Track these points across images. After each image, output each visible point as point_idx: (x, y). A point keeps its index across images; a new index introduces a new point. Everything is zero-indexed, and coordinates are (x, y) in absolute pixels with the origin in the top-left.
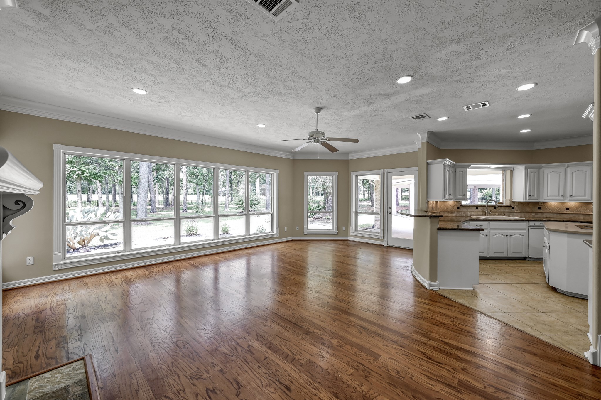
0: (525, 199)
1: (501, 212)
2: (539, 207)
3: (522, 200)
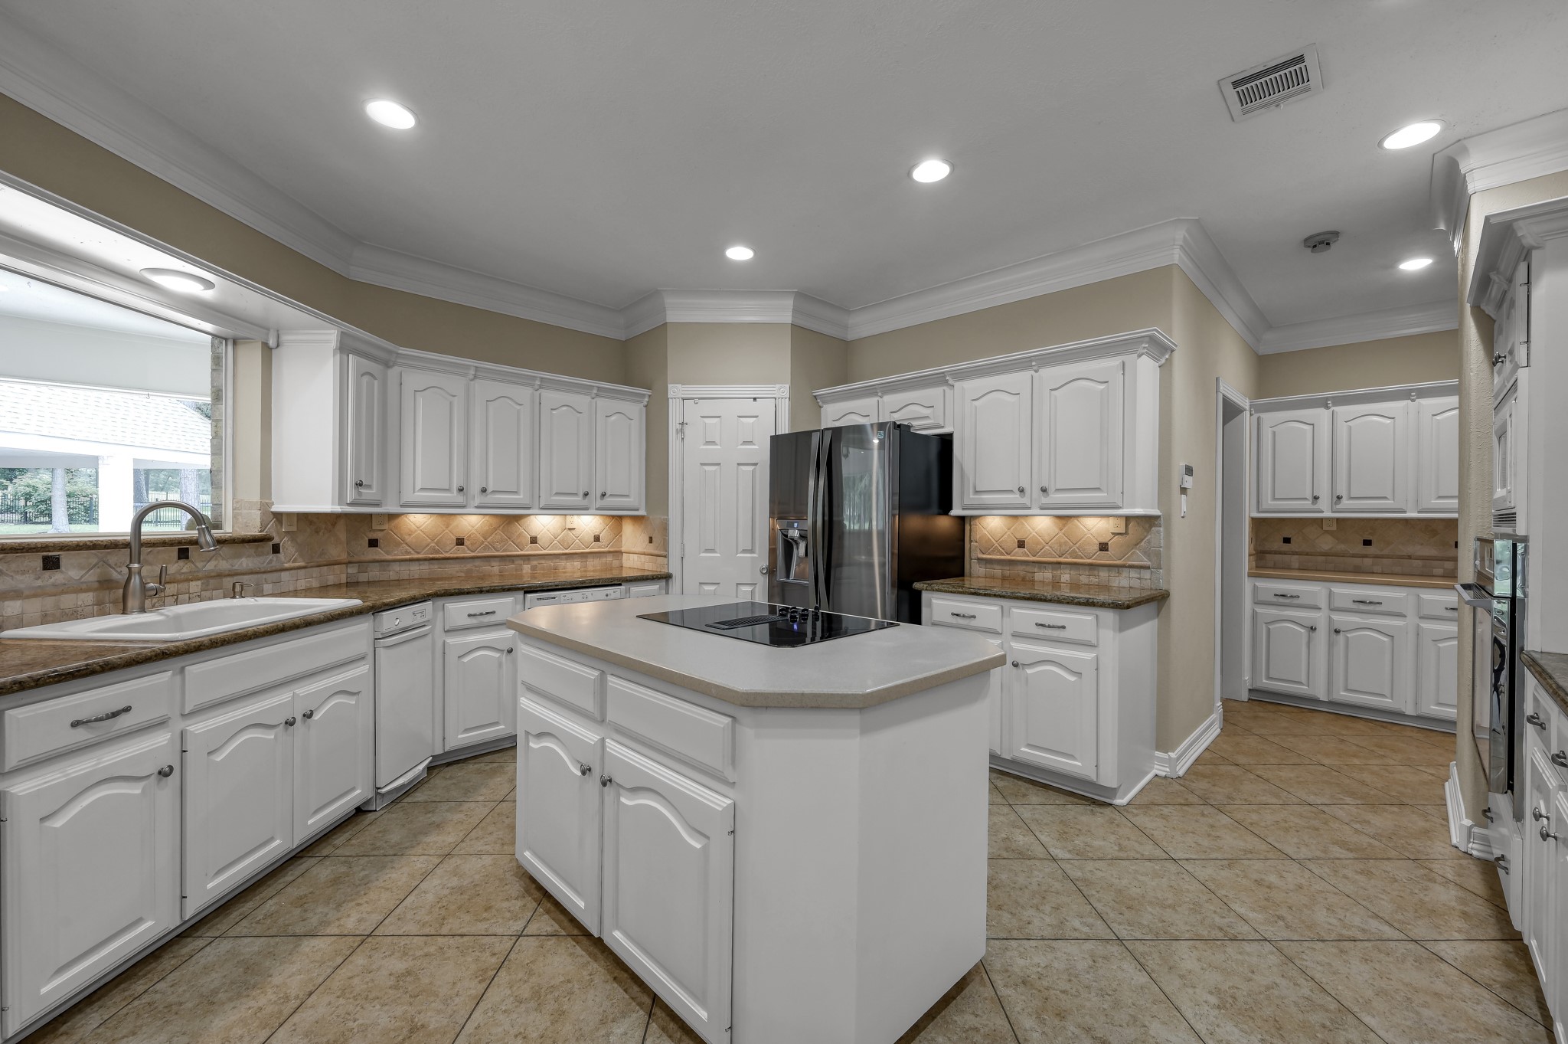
0: (341, 500)
1: (220, 575)
2: (374, 536)
3: (324, 503)
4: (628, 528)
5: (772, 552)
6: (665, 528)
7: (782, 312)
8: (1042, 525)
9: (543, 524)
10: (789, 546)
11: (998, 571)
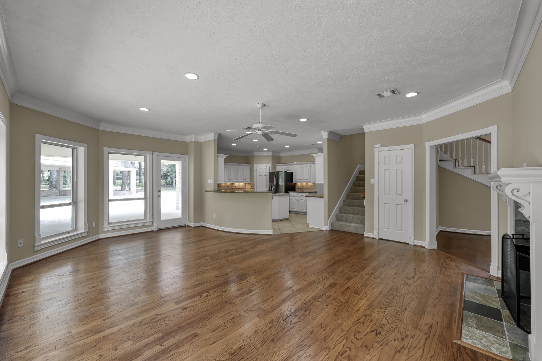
4: (247, 185)
5: (269, 188)
6: (254, 185)
7: (270, 154)
8: (304, 184)
9: (236, 184)
10: (272, 187)
11: (300, 190)
